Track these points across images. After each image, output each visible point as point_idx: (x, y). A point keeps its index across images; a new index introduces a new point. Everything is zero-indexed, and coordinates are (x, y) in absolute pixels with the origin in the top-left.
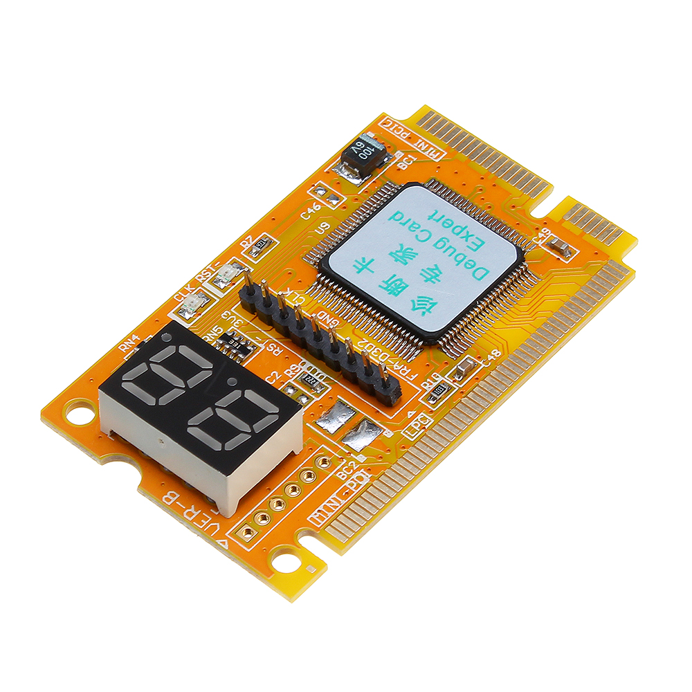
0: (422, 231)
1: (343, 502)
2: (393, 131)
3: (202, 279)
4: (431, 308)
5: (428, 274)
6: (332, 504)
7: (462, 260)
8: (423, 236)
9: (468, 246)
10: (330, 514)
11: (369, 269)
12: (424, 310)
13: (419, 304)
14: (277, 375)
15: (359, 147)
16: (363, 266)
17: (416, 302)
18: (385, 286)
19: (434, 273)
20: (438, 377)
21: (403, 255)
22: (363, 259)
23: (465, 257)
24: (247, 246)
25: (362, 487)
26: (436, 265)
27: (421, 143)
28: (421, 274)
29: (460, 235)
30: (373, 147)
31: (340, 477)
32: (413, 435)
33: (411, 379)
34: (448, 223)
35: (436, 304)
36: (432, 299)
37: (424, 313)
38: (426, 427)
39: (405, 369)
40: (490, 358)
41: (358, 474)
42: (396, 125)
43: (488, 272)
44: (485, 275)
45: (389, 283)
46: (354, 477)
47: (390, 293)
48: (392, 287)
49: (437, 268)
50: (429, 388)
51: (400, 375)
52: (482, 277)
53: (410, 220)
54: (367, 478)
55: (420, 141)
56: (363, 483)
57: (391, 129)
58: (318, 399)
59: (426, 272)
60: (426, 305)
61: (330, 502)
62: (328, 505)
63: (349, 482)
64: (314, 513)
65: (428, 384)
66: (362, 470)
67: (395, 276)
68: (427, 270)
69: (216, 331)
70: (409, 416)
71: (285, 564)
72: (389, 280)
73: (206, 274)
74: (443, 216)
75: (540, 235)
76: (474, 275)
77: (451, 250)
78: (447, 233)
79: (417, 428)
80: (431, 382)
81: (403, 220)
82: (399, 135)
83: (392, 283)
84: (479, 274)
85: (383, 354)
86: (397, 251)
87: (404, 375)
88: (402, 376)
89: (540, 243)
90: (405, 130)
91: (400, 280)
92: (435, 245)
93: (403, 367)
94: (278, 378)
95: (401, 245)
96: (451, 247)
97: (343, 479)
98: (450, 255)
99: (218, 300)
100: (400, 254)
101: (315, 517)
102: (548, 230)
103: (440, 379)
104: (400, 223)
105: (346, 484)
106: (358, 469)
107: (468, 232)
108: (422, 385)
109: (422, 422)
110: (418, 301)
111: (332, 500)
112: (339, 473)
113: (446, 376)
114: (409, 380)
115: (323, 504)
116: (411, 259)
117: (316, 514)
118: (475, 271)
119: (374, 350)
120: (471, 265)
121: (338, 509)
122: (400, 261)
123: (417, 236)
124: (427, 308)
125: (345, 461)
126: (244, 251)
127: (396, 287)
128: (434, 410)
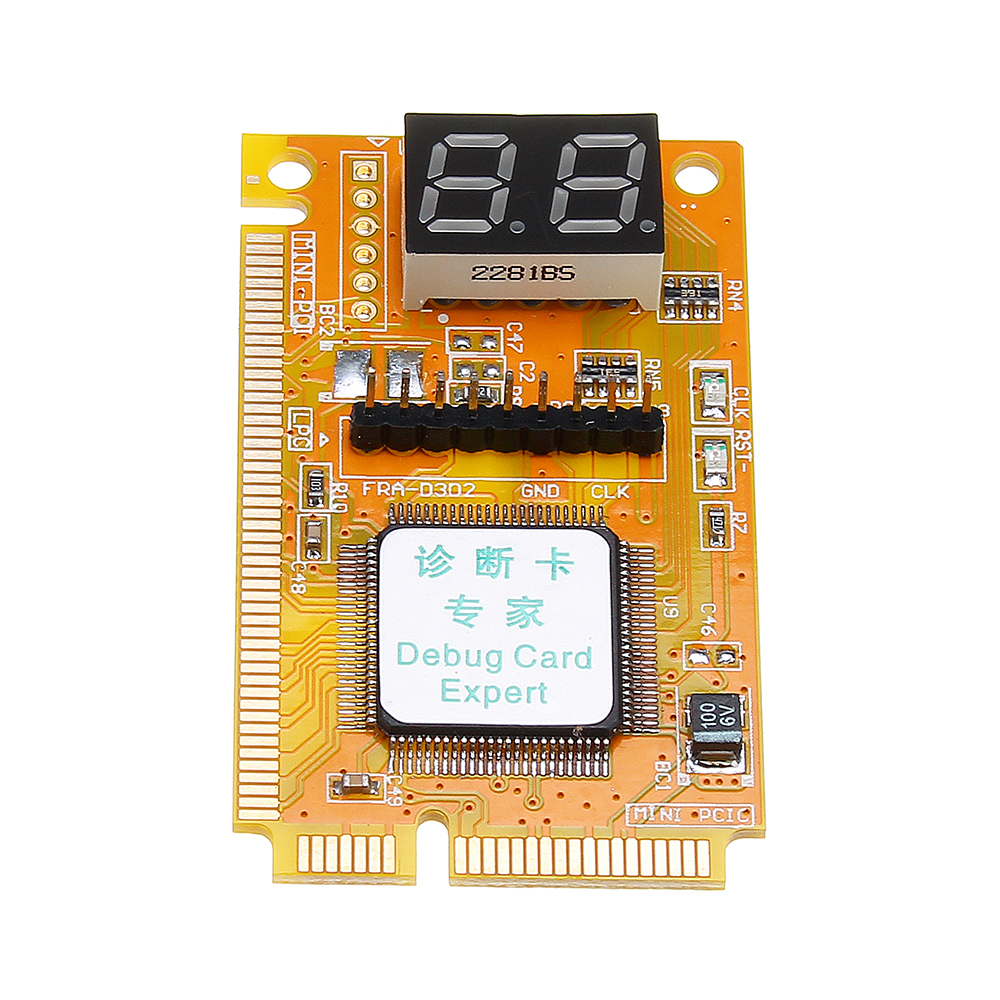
0: (534, 661)
1: (295, 280)
2: (725, 808)
3: (741, 435)
4: (421, 564)
5: (469, 608)
6: (304, 268)
7: (446, 657)
8: (526, 656)
9: (458, 680)
10: (294, 255)
11: (545, 562)
12: (426, 555)
13: (440, 558)
14: (525, 378)
15: (725, 716)
16: (557, 565)
17: (445, 559)
18: (505, 554)
19: (463, 614)
20: (337, 509)
21: (523, 611)
22: (566, 572)
23: (447, 664)
24: (734, 516)
25: (292, 314)
26: (471, 626)
27: (674, 818)
28: (477, 601)
29: (482, 689)
30: (706, 730)
31: (328, 307)
32: (295, 415)
33: (365, 484)
34: (513, 694)
35: (421, 574)
36: (431, 576)
38: (289, 436)
39: (386, 491)
40: (300, 578)
41: (312, 324)
42: (730, 820)
43: (400, 663)
44: (399, 656)
45: (503, 562)
46: (312, 318)
47: (489, 548)
48: (494, 558)
49: (466, 623)
50: (334, 486)
51: (385, 480)
52: (399, 651)
53: (564, 666)
55: (678, 820)
56: (293, 318)
57: (731, 810)
59: (475, 608)
60: (430, 564)
61: (309, 269)
62: (308, 265)
63: (312, 308)
64: (314, 244)
65: (340, 491)
66: (310, 332)
67: (507, 577)
68: (475, 612)
70: (322, 436)
72: (507, 564)
73: (743, 445)
74: (529, 701)
75: (397, 791)
76: (413, 645)
77: (473, 660)
78: (502, 681)
79: (300, 427)
80: (340, 497)
81: (570, 659)
82: (711, 809)
83: (500, 563)
84: (408, 651)
85: (431, 493)
86: (537, 611)
87: (380, 483)
88: (380, 480)
90: (710, 821)
91: (494, 575)
92: (499, 653)
93: (390, 492)
94: (522, 375)
96: (478, 664)
97: (322, 307)
98: (468, 651)
99: (693, 422)
100: (529, 610)
101: (309, 241)
102: (395, 804)
103: (333, 508)
104: (570, 653)
105: (312, 303)
106: (315, 330)
107: (477, 700)
108: (346, 485)
109: (300, 439)
110: (445, 562)
112: (334, 310)
113: (329, 515)
114: (366, 480)
115: (314, 261)
116: (509, 614)
117: (311, 244)
118: (416, 652)
119: (447, 490)
120: (430, 657)
121: (293, 268)
122: (518, 600)
123: (534, 651)
124: (426, 562)
125: (341, 330)
126: (731, 507)
127: (490, 562)
128: (302, 464)
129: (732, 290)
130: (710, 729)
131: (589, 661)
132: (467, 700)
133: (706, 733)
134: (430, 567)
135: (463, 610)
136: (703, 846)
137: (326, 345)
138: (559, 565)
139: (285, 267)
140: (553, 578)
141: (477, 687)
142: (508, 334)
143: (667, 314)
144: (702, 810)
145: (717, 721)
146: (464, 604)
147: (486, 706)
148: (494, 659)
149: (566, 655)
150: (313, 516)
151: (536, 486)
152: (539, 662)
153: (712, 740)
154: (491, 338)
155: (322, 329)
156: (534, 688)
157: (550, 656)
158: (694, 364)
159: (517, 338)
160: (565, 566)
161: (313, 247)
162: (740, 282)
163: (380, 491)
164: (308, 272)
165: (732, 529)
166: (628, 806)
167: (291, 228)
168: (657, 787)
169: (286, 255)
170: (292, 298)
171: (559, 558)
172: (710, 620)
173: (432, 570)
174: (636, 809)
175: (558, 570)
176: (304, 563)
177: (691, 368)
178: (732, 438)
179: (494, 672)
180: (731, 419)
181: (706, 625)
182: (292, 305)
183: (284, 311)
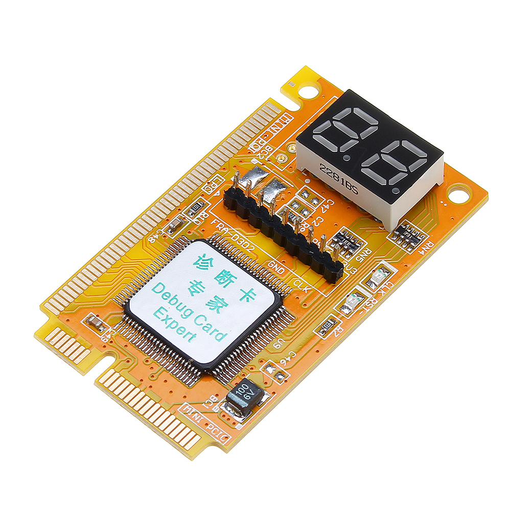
0: (202, 324)
1: (268, 130)
2: (220, 430)
3: (373, 300)
4: (199, 260)
5: (199, 288)
6: (276, 128)
7: (172, 299)
8: (200, 320)
9: (167, 311)
10: (277, 121)
11: (244, 292)
12: (203, 258)
13: (208, 263)
14: (315, 223)
15: (248, 395)
16: (248, 296)
17: (209, 265)
18: (232, 279)
19: (194, 289)
20: (196, 222)
21: (217, 304)
22: (248, 301)
23: (169, 302)
24: (338, 328)
25: (254, 141)
26: (193, 295)
27: (198, 420)
28: (204, 288)
29: (172, 320)
30: (236, 395)
31: (270, 148)
32: (217, 178)
33: (216, 220)
34: (181, 330)
35: (194, 264)
36: (197, 267)
37: (204, 256)
38: (207, 184)
39: (220, 228)
40: (156, 236)
41: (257, 150)
42: (217, 436)
43: (153, 290)
44: (155, 287)
45: (229, 281)
46: (260, 148)
47: (229, 272)
48: (227, 277)
49: (192, 293)
50: (203, 213)
51: (224, 223)
52: (157, 285)
53: (210, 334)
54: (251, 146)
55: (198, 422)
56: (254, 143)
57: (221, 433)
58: (285, 205)
59: (201, 290)
60: (202, 263)
61: (278, 130)
62: (279, 128)
63: (264, 144)
64: (289, 122)
65: (204, 216)
66: (254, 152)
67: (224, 287)
68: (199, 291)
69: (361, 258)
70: (218, 192)
71: (310, 92)
73: (370, 305)
74: (184, 337)
75: (109, 336)
76: (164, 287)
77: (180, 308)
78: (182, 323)
79: (214, 183)
80: (201, 218)
81: (216, 333)
82: (215, 427)
83: (227, 280)
84: (160, 288)
85: (236, 240)
86: (222, 307)
87: (221, 224)
88: (222, 223)
89: (110, 330)
90: (209, 431)
91: (220, 283)
92: (192, 312)
93: (221, 229)
94: (315, 221)
95: (218, 312)
96: (180, 310)
97: (268, 146)
98: (181, 303)
99: (360, 283)
100: (220, 305)
102: (103, 341)
103: (195, 220)
104: (218, 331)
105: (266, 143)
106: (257, 153)
107: (166, 323)
108: (208, 215)
109: (210, 187)
110: (208, 266)
111: (276, 131)
112: (271, 151)
113: (190, 222)
114: (217, 219)
115: (282, 128)
116: (211, 301)
117: (288, 121)
118: (163, 290)
119: (243, 243)
120: (166, 296)
121: (272, 125)
122: (219, 298)
123: (205, 320)
124: (201, 261)
125: (266, 159)
126: (341, 324)
127: (224, 278)
128: (200, 197)
129: (427, 245)
130: (238, 395)
131: (222, 338)
132: (163, 320)
133: (234, 395)
134: (200, 264)
135: (196, 288)
136: (198, 438)
137: (255, 161)
138: (247, 297)
139: (270, 123)
140: (241, 300)
141: (171, 318)
142: (325, 203)
143: (393, 237)
144: (211, 425)
145: (243, 394)
146: (198, 286)
147: (167, 328)
148: (187, 313)
149: (215, 330)
150: (185, 218)
151: (277, 265)
152: (203, 326)
153: (234, 399)
154: (318, 200)
155: (259, 154)
156: (191, 334)
157: (209, 326)
158: (383, 262)
159: (327, 207)
160: (250, 298)
161: (288, 123)
162: (433, 245)
163: (218, 226)
164: (275, 131)
165: (333, 332)
166: (186, 403)
167: (287, 110)
168: (203, 404)
169: (274, 119)
170: (260, 136)
171: (250, 294)
172: (289, 359)
173: (200, 266)
174: (187, 407)
175: (246, 298)
176: (164, 233)
177: (381, 263)
178: (368, 299)
179: (183, 318)
180: (375, 292)
181: (285, 360)
182: (258, 138)
183: (253, 139)
